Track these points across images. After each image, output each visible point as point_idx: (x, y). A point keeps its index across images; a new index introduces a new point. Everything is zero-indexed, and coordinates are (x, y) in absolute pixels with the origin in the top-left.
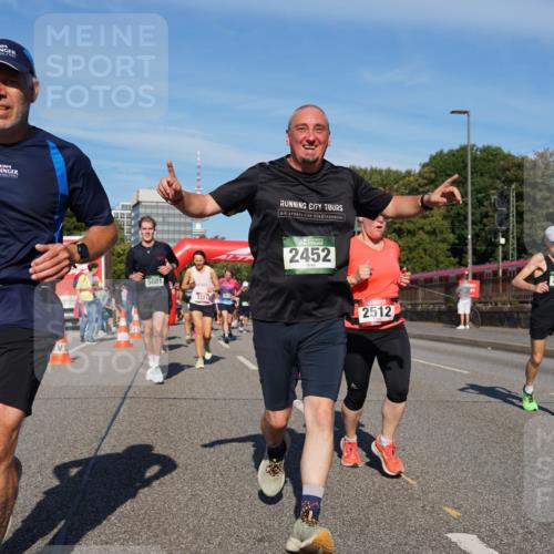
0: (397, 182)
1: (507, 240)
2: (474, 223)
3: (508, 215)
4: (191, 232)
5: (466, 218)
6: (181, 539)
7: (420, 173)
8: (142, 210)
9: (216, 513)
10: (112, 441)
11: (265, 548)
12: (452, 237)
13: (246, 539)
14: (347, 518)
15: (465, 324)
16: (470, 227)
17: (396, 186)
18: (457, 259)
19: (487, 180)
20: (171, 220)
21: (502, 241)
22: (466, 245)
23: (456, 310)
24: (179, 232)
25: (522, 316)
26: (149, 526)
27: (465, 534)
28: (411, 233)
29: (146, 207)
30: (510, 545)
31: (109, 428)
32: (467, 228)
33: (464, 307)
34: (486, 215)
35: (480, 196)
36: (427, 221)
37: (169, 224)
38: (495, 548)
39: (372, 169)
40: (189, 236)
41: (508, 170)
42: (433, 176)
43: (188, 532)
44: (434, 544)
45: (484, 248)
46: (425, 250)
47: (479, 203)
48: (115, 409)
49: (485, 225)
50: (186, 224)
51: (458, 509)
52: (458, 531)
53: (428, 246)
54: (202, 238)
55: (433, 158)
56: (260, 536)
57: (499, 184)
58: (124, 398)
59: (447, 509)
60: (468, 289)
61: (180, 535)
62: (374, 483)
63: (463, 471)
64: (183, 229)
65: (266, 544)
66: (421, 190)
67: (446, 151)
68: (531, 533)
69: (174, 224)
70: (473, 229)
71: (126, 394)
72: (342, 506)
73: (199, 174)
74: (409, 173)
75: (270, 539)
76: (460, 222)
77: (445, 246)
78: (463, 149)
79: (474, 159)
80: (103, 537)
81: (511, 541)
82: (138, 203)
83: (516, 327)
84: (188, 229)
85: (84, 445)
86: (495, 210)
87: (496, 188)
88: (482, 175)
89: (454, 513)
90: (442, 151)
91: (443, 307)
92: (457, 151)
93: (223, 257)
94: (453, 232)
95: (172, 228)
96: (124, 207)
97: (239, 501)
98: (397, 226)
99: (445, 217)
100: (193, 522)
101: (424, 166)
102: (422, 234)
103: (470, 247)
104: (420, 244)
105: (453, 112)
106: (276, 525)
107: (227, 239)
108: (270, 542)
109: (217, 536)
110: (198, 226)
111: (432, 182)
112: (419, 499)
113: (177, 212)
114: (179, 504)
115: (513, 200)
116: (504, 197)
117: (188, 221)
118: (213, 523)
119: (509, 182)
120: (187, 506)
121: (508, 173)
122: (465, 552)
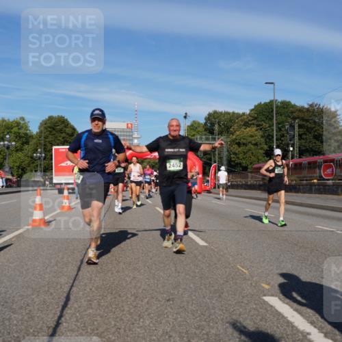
0: (238, 119)
1: (294, 149)
2: (277, 140)
3: (294, 136)
5: (273, 137)
6: (128, 300)
7: (249, 114)
9: (146, 286)
11: (171, 304)
12: (266, 147)
13: (161, 299)
14: (212, 289)
16: (275, 142)
17: (237, 121)
19: (283, 118)
21: (291, 149)
25: (301, 187)
26: (112, 293)
27: (272, 297)
28: (245, 144)
34: (283, 136)
35: (280, 126)
36: (253, 139)
38: (287, 304)
42: (256, 115)
43: (132, 296)
44: (256, 302)
46: (252, 153)
47: (279, 129)
49: (282, 141)
50: (130, 140)
51: (269, 284)
52: (269, 295)
53: (254, 152)
55: (256, 106)
56: (168, 298)
57: (290, 120)
59: (264, 285)
61: (127, 297)
62: (226, 272)
63: (271, 265)
65: (171, 302)
66: (250, 122)
67: (263, 103)
72: (210, 283)
73: (136, 114)
74: (244, 114)
76: (270, 139)
77: (262, 151)
78: (271, 102)
79: (277, 107)
80: (89, 298)
83: (298, 192)
85: (79, 252)
86: (288, 133)
87: (288, 122)
88: (281, 115)
89: (267, 287)
91: (261, 183)
92: (269, 103)
93: (149, 157)
94: (266, 144)
97: (157, 281)
98: (237, 141)
99: (262, 137)
100: (134, 291)
101: (252, 110)
102: (250, 145)
104: (249, 150)
105: (266, 83)
106: (176, 293)
108: (173, 301)
109: (146, 298)
110: (136, 141)
111: (255, 118)
112: (249, 280)
113: (125, 134)
114: (127, 281)
115: (296, 128)
116: (292, 126)
117: (131, 138)
118: (144, 291)
119: (294, 119)
120: (130, 283)
121: (294, 114)
122: (272, 306)
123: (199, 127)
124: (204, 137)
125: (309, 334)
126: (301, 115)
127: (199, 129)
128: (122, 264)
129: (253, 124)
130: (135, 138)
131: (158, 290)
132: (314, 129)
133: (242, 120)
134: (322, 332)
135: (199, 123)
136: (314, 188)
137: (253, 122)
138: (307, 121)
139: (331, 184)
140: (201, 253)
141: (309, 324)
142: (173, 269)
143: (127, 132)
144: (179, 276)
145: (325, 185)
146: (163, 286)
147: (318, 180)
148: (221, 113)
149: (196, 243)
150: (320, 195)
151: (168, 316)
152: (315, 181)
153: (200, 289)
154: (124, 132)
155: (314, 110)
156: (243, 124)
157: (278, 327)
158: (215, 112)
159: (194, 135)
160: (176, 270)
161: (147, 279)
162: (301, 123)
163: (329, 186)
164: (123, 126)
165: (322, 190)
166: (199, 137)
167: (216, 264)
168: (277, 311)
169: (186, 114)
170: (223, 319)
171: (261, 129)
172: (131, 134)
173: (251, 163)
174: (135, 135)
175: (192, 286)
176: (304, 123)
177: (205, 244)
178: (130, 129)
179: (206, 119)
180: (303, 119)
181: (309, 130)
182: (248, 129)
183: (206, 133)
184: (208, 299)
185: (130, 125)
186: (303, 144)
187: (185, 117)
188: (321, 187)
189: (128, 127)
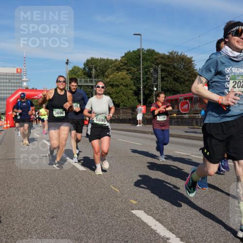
0: (111, 64)
1: (157, 89)
2: (143, 81)
3: (157, 78)
4: (21, 86)
5: (140, 80)
6: (18, 219)
7: (121, 60)
9: (33, 207)
11: (55, 221)
12: (134, 88)
13: (46, 217)
14: (90, 206)
15: (140, 124)
16: (142, 83)
17: (111, 66)
18: (136, 97)
19: (149, 63)
20: (13, 81)
21: (155, 89)
22: (140, 91)
23: (136, 118)
24: (16, 86)
27: (139, 211)
28: (117, 86)
30: (156, 214)
32: (140, 84)
33: (139, 117)
34: (148, 78)
35: (146, 70)
36: (124, 81)
37: (12, 83)
38: (151, 215)
39: (100, 59)
40: (21, 88)
41: (157, 59)
42: (126, 61)
43: (21, 216)
44: (126, 215)
45: (148, 92)
46: (123, 93)
47: (146, 73)
49: (148, 83)
50: (19, 83)
51: (136, 200)
52: (136, 209)
54: (27, 89)
55: (126, 54)
56: (52, 216)
57: (154, 66)
59: (131, 201)
60: (141, 109)
61: (17, 217)
62: (101, 192)
64: (18, 85)
65: (55, 219)
66: (121, 68)
67: (131, 51)
68: (165, 208)
69: (14, 83)
70: (143, 84)
72: (88, 201)
73: (25, 61)
74: (116, 60)
75: (57, 217)
76: (138, 81)
77: (131, 92)
78: (139, 50)
79: (144, 54)
81: (157, 212)
84: (20, 85)
86: (152, 76)
87: (152, 67)
88: (147, 61)
89: (134, 202)
90: (130, 51)
91: (131, 117)
93: (36, 97)
94: (135, 86)
95: (13, 85)
97: (43, 201)
98: (111, 83)
99: (131, 79)
100: (23, 211)
101: (123, 57)
102: (121, 87)
103: (142, 92)
104: (121, 91)
105: (134, 34)
106: (59, 211)
107: (38, 89)
109: (34, 217)
110: (25, 84)
111: (126, 64)
112: (120, 197)
113: (15, 77)
114: (17, 204)
115: (159, 72)
116: (156, 71)
117: (20, 81)
118: (32, 211)
119: (158, 64)
120: (20, 205)
121: (157, 61)
122: (138, 218)
123: (79, 71)
124: (83, 80)
125: (168, 239)
126: (163, 61)
127: (79, 73)
128: (12, 189)
129: (124, 69)
130: (24, 81)
131: (44, 209)
132: (174, 73)
133: (115, 66)
134: (179, 237)
135: (79, 68)
136: (173, 121)
137: (124, 67)
138: (168, 66)
139: (188, 117)
140: (80, 177)
141: (168, 231)
142: (57, 191)
143: (17, 76)
144: (62, 196)
145: (182, 118)
146: (48, 206)
147: (177, 114)
148: (98, 59)
149: (78, 169)
150: (179, 127)
151: (52, 231)
152: (175, 115)
153: (80, 206)
154: (14, 76)
155: (174, 57)
156: (115, 68)
157: (143, 235)
158: (92, 59)
160: (59, 192)
161: (35, 200)
162: (164, 67)
163: (186, 119)
164: (14, 71)
165: (180, 122)
167: (92, 185)
168: (143, 221)
169: (68, 60)
170: (98, 230)
171: (130, 73)
172: (20, 77)
173: (122, 102)
174: (24, 79)
175: (72, 205)
176: (166, 68)
177: (84, 169)
178: (19, 73)
179: (84, 65)
180: (165, 65)
181: (170, 73)
182: (120, 73)
183: (83, 76)
184: (87, 214)
185: (19, 70)
186: (165, 85)
187: (67, 63)
188: (180, 120)
189: (17, 72)
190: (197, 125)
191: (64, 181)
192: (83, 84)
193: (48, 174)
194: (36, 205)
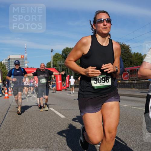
4: (24, 66)
8: (10, 61)
9: (33, 141)
10: (4, 124)
29: (12, 60)
31: (3, 120)
48: (5, 115)
54: (27, 68)
56: (45, 147)
58: (7, 112)
65: (47, 149)
71: (8, 111)
73: (26, 51)
75: (48, 147)
82: (9, 59)
96: (6, 60)
97: (40, 138)
100: (27, 144)
106: (50, 144)
107: (34, 68)
110: (26, 65)
114: (23, 140)
117: (23, 63)
118: (32, 144)
120: (25, 140)
123: (59, 56)
124: (62, 61)
127: (59, 57)
128: (20, 130)
131: (40, 143)
135: (59, 54)
136: (119, 85)
139: (128, 83)
140: (62, 122)
142: (48, 131)
143: (21, 60)
144: (51, 134)
145: (124, 84)
146: (43, 141)
147: (121, 81)
148: (70, 49)
149: (59, 117)
150: (122, 89)
152: (120, 82)
153: (62, 141)
158: (67, 48)
159: (56, 61)
161: (34, 137)
163: (127, 84)
164: (19, 57)
165: (123, 86)
166: (59, 61)
169: (52, 49)
172: (23, 61)
174: (26, 62)
175: (58, 139)
177: (64, 117)
178: (23, 58)
179: (62, 52)
183: (62, 59)
185: (22, 56)
187: (52, 51)
188: (123, 85)
189: (21, 57)
190: (134, 88)
191: (52, 125)
192: (62, 64)
193: (42, 120)
194: (35, 140)
